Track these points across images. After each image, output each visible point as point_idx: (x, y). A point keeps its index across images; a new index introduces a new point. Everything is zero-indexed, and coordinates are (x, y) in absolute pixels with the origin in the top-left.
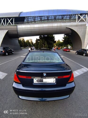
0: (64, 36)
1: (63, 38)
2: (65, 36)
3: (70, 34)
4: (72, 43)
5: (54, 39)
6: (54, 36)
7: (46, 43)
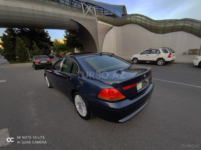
0: (66, 33)
1: (65, 37)
2: (68, 34)
3: (78, 31)
4: (82, 46)
5: (50, 38)
6: (45, 31)
7: (35, 45)
